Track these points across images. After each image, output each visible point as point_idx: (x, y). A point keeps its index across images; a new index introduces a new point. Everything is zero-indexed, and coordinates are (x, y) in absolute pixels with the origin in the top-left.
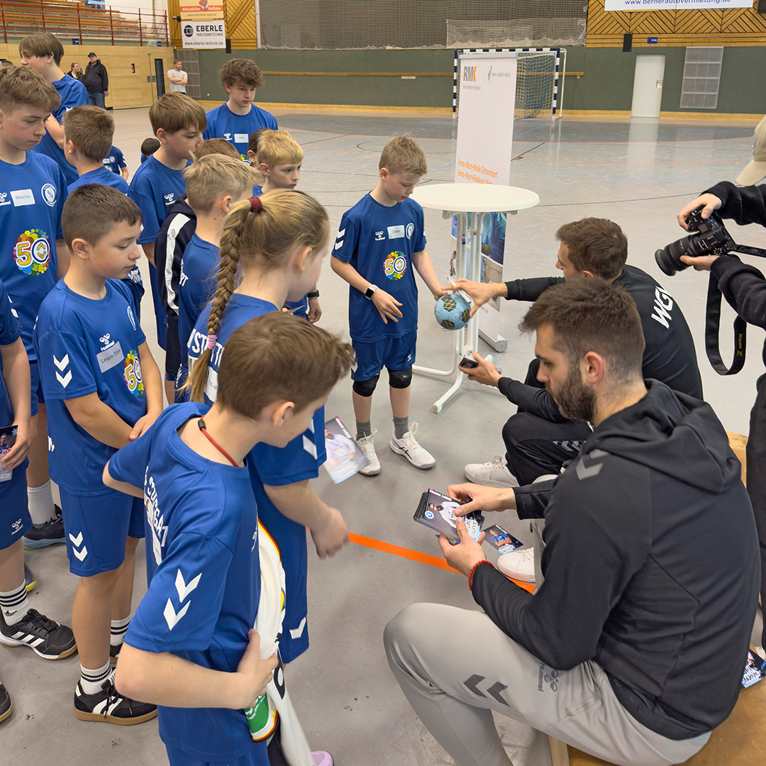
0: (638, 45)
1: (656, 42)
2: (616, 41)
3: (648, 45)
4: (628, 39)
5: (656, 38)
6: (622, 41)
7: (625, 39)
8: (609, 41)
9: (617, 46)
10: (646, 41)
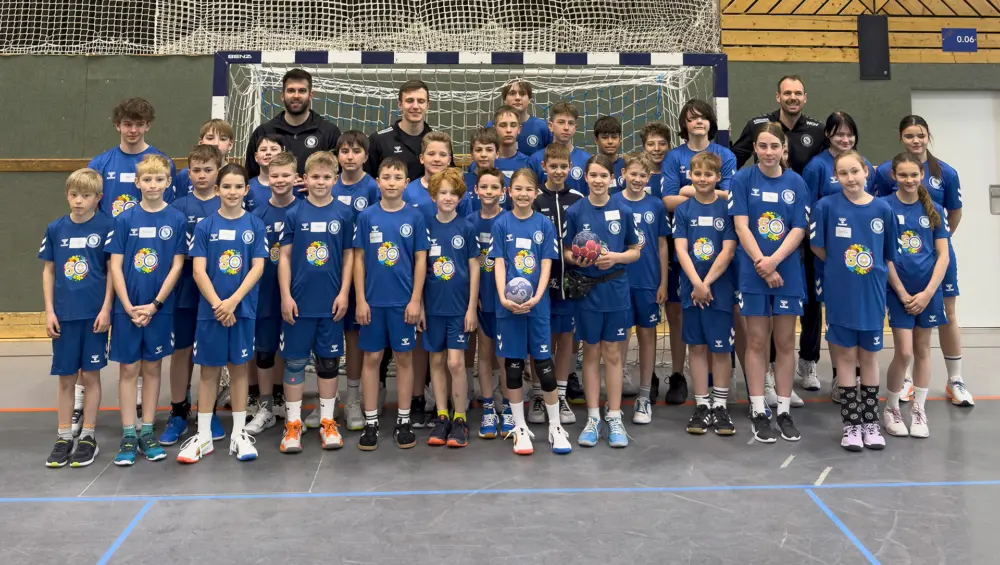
0: (913, 57)
1: (973, 48)
2: (832, 39)
3: (947, 57)
4: (872, 32)
5: (973, 33)
6: (853, 40)
7: (860, 33)
8: (805, 39)
9: (836, 56)
10: (937, 40)
